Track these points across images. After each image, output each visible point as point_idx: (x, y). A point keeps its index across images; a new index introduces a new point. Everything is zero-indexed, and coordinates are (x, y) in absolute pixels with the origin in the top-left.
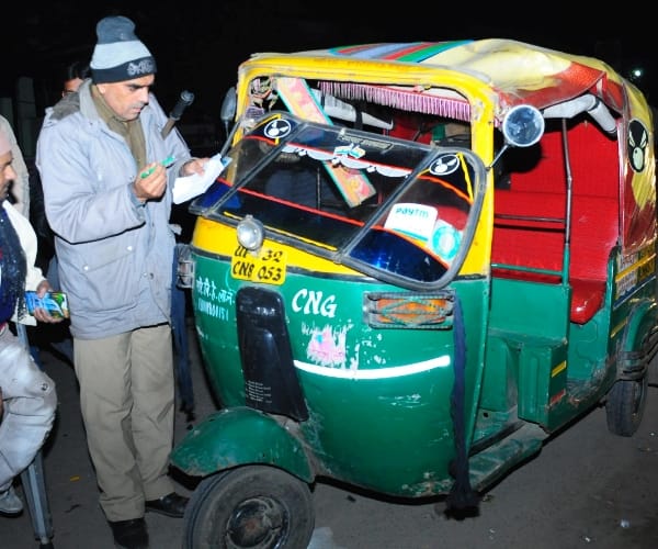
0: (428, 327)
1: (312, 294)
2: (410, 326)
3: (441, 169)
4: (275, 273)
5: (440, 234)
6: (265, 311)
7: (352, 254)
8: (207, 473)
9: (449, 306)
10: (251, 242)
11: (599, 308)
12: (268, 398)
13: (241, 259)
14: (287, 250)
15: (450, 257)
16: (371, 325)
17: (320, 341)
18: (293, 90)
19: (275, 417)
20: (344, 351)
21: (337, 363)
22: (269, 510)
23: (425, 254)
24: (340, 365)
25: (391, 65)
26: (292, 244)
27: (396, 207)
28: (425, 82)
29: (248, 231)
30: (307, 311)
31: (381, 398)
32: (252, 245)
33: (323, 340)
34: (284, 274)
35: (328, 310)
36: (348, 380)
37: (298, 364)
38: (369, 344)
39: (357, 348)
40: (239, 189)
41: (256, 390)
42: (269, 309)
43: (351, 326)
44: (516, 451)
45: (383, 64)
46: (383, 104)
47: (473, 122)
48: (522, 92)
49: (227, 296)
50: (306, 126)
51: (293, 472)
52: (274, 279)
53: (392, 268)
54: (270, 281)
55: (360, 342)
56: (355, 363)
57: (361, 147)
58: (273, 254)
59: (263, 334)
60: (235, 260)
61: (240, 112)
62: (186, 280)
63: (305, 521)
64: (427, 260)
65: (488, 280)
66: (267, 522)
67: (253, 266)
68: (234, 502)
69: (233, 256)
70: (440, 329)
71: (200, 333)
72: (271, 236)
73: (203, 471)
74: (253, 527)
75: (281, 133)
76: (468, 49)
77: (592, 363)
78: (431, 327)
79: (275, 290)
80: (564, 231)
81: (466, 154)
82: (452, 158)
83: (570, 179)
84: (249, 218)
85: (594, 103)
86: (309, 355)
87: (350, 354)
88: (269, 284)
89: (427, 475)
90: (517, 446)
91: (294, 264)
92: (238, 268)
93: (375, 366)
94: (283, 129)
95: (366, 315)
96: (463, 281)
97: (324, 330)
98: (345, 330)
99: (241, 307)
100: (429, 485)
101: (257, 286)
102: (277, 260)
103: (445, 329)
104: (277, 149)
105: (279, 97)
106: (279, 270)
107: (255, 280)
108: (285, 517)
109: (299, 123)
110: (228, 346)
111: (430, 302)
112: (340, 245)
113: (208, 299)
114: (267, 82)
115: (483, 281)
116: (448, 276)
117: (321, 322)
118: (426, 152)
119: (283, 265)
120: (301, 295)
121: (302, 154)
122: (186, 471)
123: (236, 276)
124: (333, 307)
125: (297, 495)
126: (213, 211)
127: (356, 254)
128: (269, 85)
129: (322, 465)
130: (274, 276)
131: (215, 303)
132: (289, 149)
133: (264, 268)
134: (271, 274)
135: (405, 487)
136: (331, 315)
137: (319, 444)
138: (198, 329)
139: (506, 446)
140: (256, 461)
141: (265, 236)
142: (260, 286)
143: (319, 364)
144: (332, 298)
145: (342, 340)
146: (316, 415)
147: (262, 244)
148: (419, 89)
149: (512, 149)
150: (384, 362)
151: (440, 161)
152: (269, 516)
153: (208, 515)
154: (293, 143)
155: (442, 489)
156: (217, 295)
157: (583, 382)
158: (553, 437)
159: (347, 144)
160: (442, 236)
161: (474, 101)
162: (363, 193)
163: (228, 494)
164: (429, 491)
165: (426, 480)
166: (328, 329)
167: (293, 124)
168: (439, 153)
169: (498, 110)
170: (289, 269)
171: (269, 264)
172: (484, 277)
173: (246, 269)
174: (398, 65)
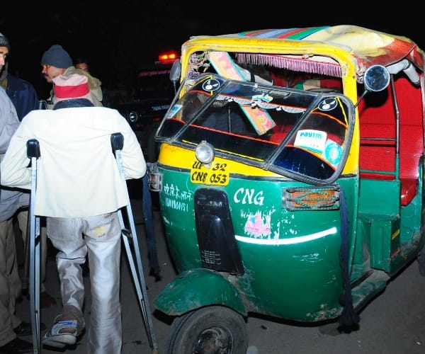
0: (325, 209)
1: (247, 191)
2: (314, 208)
3: (326, 107)
4: (222, 178)
5: (329, 149)
6: (216, 204)
7: (274, 163)
8: (182, 313)
9: (337, 194)
10: (206, 158)
11: (415, 195)
12: (219, 262)
13: (198, 170)
14: (230, 163)
15: (336, 163)
16: (288, 209)
17: (254, 222)
18: (220, 60)
19: (221, 273)
20: (270, 227)
21: (265, 235)
22: (219, 336)
23: (321, 161)
24: (267, 236)
25: (286, 42)
26: (232, 159)
27: (300, 132)
28: (309, 52)
29: (203, 151)
30: (244, 202)
31: (294, 256)
32: (206, 161)
33: (256, 221)
34: (228, 179)
35: (259, 201)
36: (273, 246)
37: (238, 238)
38: (286, 221)
39: (278, 225)
40: (190, 125)
41: (211, 256)
42: (218, 202)
43: (274, 211)
44: (371, 289)
45: (281, 42)
46: (280, 67)
47: (343, 77)
48: (369, 57)
49: (188, 195)
50: (230, 83)
51: (236, 309)
52: (222, 182)
53: (301, 171)
54: (219, 183)
55: (280, 221)
56: (277, 235)
57: (270, 95)
58: (220, 166)
59: (214, 219)
60: (193, 171)
61: (183, 75)
62: (156, 186)
63: (243, 341)
64: (322, 165)
65: (358, 177)
66: (218, 344)
67: (206, 174)
68: (198, 332)
69: (192, 169)
70: (332, 210)
71: (167, 221)
72: (218, 154)
73: (179, 311)
74: (210, 348)
75: (214, 88)
76: (328, 32)
77: (411, 231)
78: (326, 208)
79: (221, 189)
80: (395, 146)
81: (341, 97)
82: (333, 100)
83: (398, 112)
84: (204, 143)
85: (408, 64)
86: (246, 231)
87: (273, 229)
88: (218, 186)
89: (322, 306)
90: (371, 286)
91: (234, 172)
92: (195, 177)
93: (290, 236)
94: (215, 85)
95: (284, 202)
96: (343, 179)
97: (256, 214)
98: (270, 213)
99: (198, 202)
100: (323, 313)
101: (208, 187)
102: (223, 170)
103: (335, 210)
104: (213, 98)
105: (211, 64)
106: (225, 176)
107: (208, 183)
108: (230, 340)
109: (225, 81)
110: (187, 229)
111: (326, 192)
112: (265, 158)
113: (172, 198)
114: (202, 55)
115: (355, 178)
116: (335, 175)
117: (253, 209)
118: (314, 97)
119: (227, 173)
120: (240, 192)
121: (230, 101)
122: (167, 313)
123: (195, 182)
124: (262, 199)
125: (237, 325)
126: (175, 139)
127: (277, 163)
128: (204, 57)
129: (252, 304)
130: (221, 180)
131: (179, 200)
132: (221, 98)
133: (214, 175)
134: (219, 179)
135: (308, 315)
136: (261, 204)
137: (251, 290)
138: (165, 218)
139: (364, 286)
140: (214, 303)
141: (215, 154)
142: (211, 187)
143: (253, 237)
144: (261, 193)
145: (269, 220)
146: (249, 271)
147: (213, 160)
148: (306, 56)
149: (370, 93)
150: (296, 233)
151: (324, 102)
152: (220, 340)
153: (182, 341)
154: (222, 94)
155: (331, 315)
156: (180, 195)
157: (407, 243)
158: (392, 279)
159: (259, 93)
160: (331, 150)
161: (342, 63)
162: (267, 125)
163: (194, 327)
164: (323, 317)
165: (322, 309)
166: (259, 214)
167: (221, 82)
168: (323, 97)
169: (358, 69)
170: (231, 175)
171: (218, 172)
172: (355, 176)
173: (201, 176)
174: (291, 42)
